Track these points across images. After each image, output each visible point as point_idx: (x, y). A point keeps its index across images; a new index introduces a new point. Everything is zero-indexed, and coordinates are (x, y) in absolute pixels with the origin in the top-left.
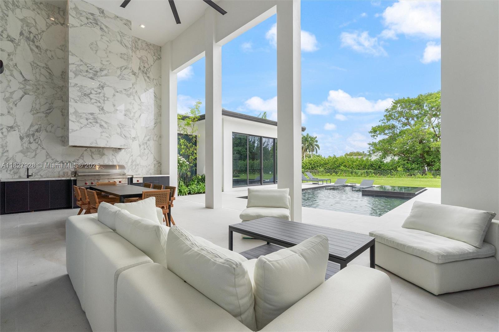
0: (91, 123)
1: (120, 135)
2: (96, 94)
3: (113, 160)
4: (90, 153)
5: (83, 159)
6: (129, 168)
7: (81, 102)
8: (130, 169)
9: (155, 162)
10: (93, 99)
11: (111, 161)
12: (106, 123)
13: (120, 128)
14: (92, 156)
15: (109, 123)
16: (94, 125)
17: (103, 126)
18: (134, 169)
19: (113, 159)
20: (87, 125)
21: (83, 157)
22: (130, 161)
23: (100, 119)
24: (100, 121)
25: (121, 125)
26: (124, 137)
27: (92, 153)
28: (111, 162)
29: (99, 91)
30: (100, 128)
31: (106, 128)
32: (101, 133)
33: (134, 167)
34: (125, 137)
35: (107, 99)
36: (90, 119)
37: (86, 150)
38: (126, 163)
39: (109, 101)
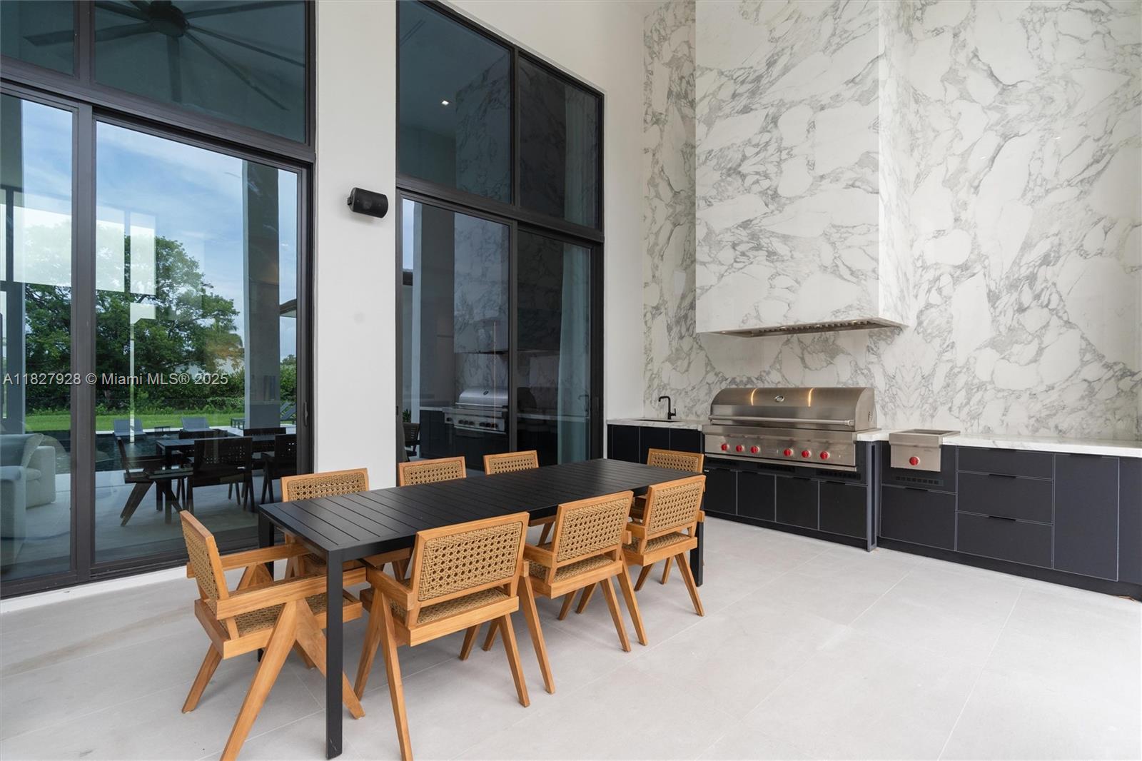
0: (743, 254)
1: (833, 272)
2: (758, 153)
3: (869, 370)
4: (798, 350)
5: (779, 371)
6: (935, 401)
7: (721, 200)
8: (943, 404)
9: (1093, 371)
10: (749, 174)
11: (865, 371)
12: (785, 238)
13: (833, 244)
14: (803, 359)
15: (794, 237)
16: (751, 260)
17: (775, 253)
18: (960, 408)
19: (870, 366)
20: (735, 264)
21: (780, 362)
22: (943, 370)
23: (767, 235)
24: (767, 241)
25: (835, 230)
26: (848, 276)
27: (804, 348)
28: (863, 377)
29: (766, 137)
30: (768, 263)
31: (785, 258)
32: (772, 278)
33: (960, 398)
34: (852, 273)
35: (788, 154)
36: (742, 242)
37: (788, 340)
38: (923, 377)
39: (796, 156)
